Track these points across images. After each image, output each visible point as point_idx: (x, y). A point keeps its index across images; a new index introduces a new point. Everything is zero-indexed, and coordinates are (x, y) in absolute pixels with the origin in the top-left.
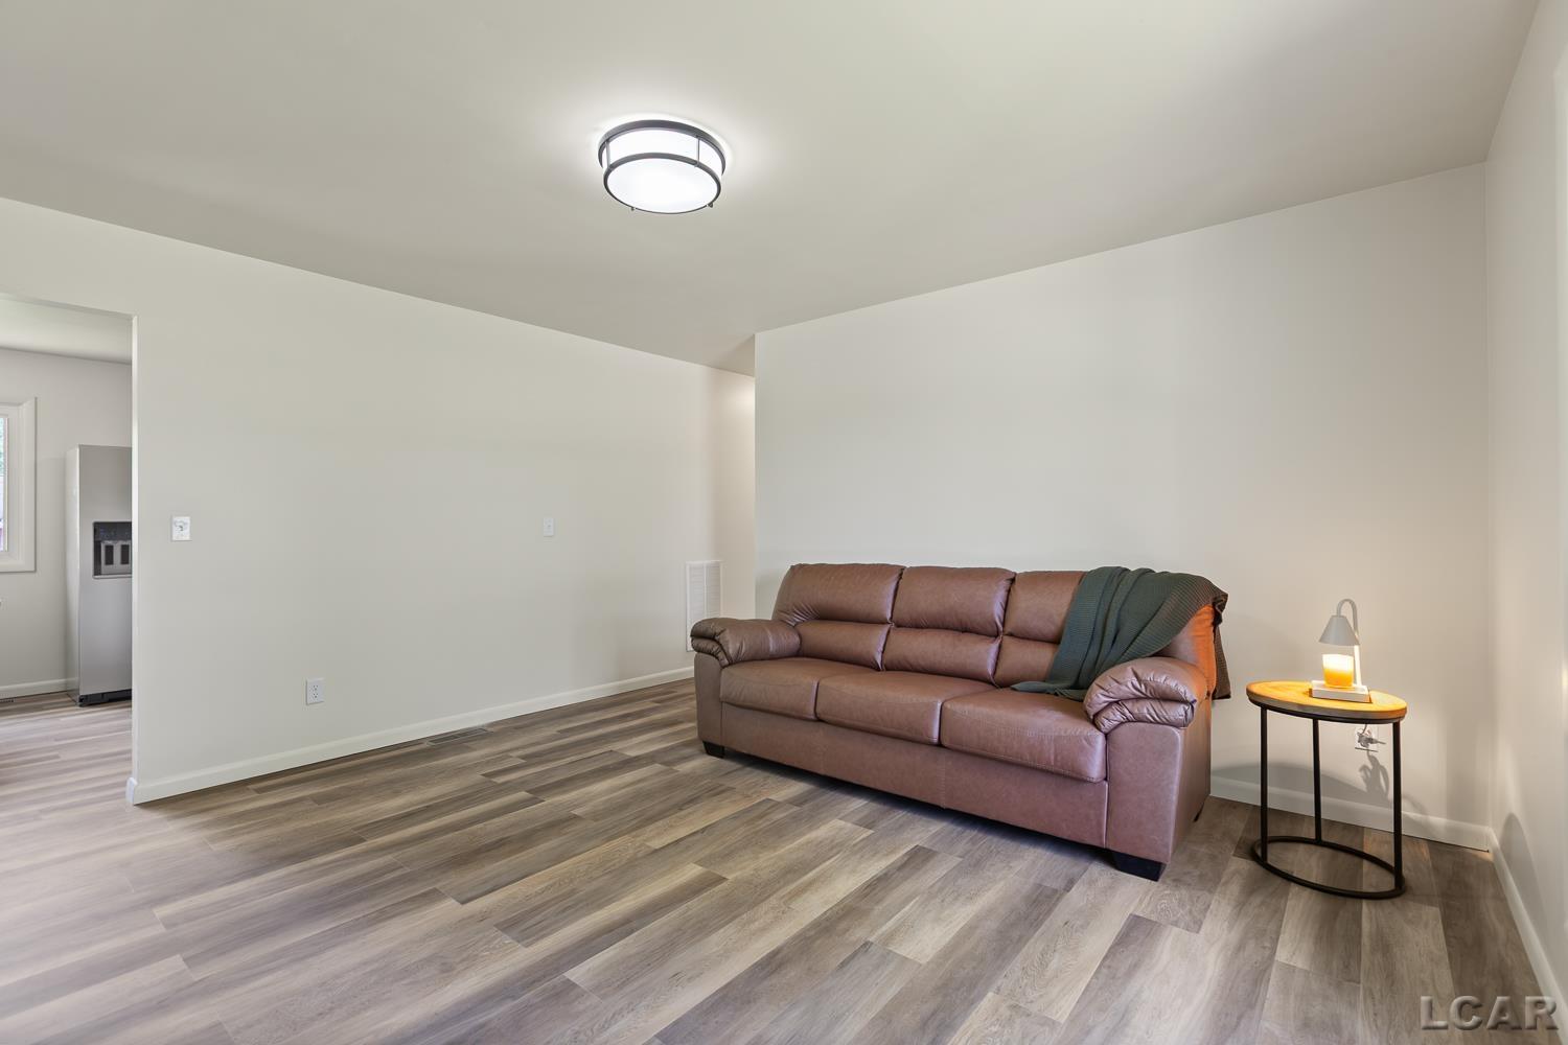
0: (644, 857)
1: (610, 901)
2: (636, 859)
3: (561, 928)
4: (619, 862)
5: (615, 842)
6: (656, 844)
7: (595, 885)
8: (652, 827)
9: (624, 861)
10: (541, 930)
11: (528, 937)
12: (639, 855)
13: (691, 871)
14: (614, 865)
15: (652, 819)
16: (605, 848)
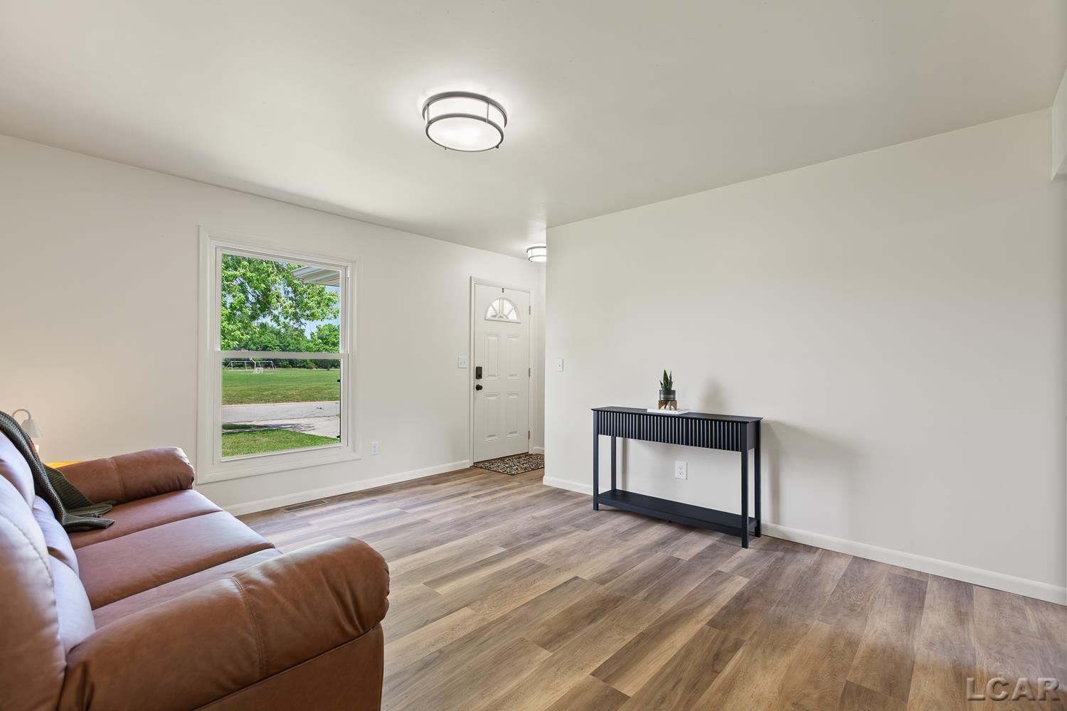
0: (475, 601)
1: (493, 574)
2: (481, 599)
3: (516, 564)
4: (492, 598)
5: (498, 615)
6: (466, 612)
7: (505, 583)
8: (470, 630)
9: (489, 597)
10: (525, 564)
11: (529, 562)
12: (479, 602)
13: (443, 590)
14: (496, 595)
15: (470, 638)
16: (507, 609)
